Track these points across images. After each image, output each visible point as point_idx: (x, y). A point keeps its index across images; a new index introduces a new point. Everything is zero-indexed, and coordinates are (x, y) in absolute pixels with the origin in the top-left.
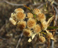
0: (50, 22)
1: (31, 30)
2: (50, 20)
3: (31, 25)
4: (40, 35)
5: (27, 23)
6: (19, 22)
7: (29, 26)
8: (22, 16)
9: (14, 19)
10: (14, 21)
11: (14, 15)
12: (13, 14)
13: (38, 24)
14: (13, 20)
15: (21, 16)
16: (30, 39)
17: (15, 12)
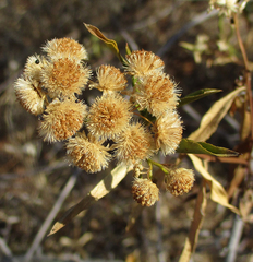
0: (218, 115)
1: (105, 144)
2: (222, 109)
3: (106, 124)
4: (139, 173)
5: (88, 110)
6: (54, 102)
7: (97, 128)
8: (72, 81)
9: (36, 86)
10: (35, 94)
11: (39, 66)
12: (37, 62)
13: (139, 124)
14: (30, 89)
15: (67, 76)
16: (101, 184)
17: (46, 54)
